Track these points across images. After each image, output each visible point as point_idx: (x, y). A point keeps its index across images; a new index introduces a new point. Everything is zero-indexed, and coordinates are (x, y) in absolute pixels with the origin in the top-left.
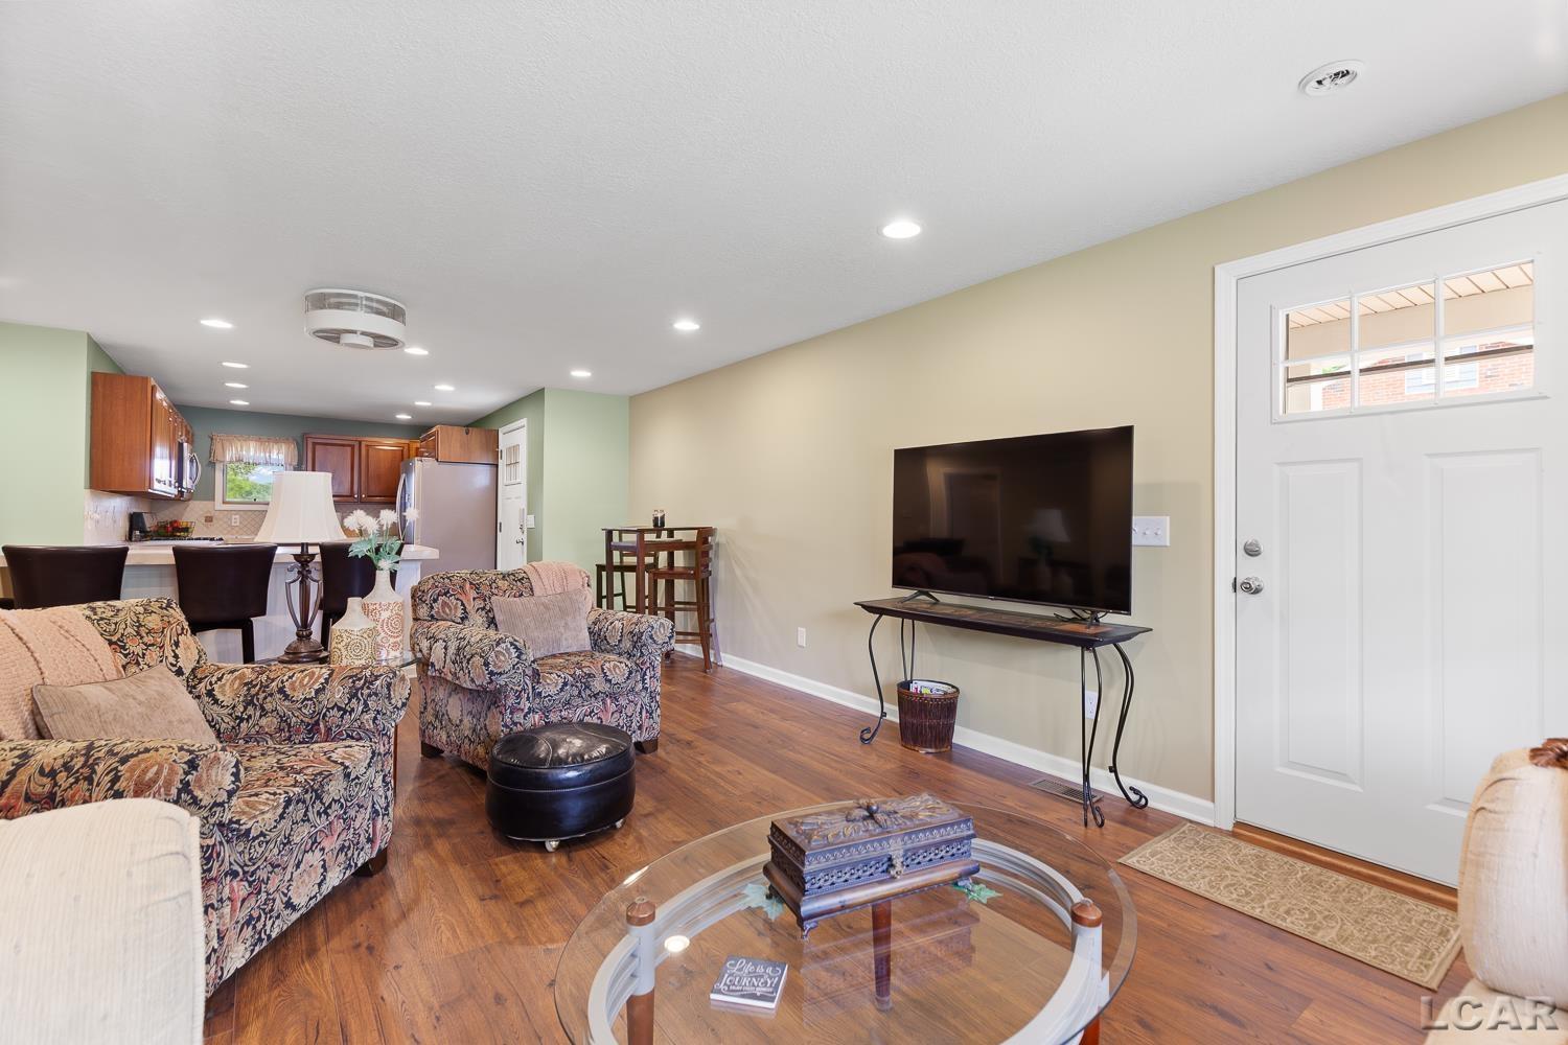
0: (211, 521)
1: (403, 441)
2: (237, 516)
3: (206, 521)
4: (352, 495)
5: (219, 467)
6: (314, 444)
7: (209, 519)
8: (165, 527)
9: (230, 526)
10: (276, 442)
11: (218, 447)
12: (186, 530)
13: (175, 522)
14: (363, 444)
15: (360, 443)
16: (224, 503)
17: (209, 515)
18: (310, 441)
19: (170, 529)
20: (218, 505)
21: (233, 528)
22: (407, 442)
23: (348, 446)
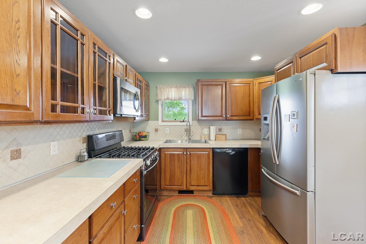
0: (157, 131)
1: (250, 80)
2: (168, 129)
3: (155, 131)
4: (222, 116)
5: (160, 103)
6: (202, 85)
7: (156, 130)
8: (136, 136)
9: (165, 133)
10: (184, 87)
11: (159, 91)
12: (145, 137)
13: (140, 132)
14: (228, 83)
15: (226, 82)
16: (163, 121)
17: (156, 128)
18: (200, 83)
19: (138, 137)
20: (160, 122)
21: (166, 134)
22: (252, 80)
23: (220, 85)
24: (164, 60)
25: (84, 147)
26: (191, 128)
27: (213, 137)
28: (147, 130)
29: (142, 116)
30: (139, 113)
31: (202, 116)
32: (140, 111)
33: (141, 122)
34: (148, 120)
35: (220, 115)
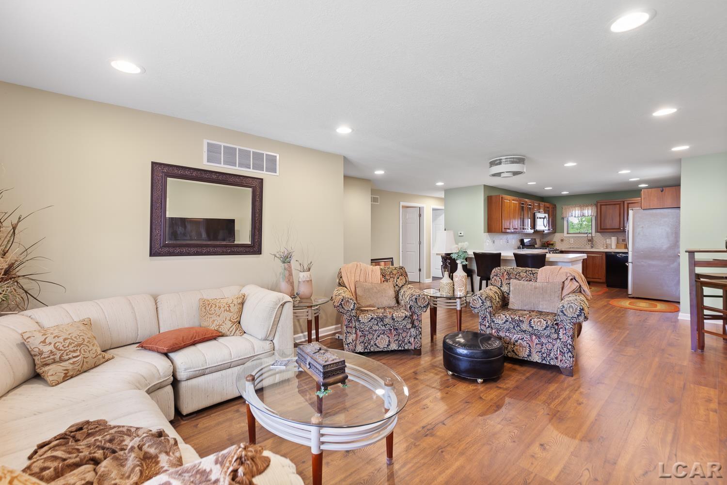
2: (572, 239)
4: (619, 229)
5: (565, 219)
6: (601, 205)
7: (562, 240)
9: (570, 243)
10: (587, 206)
11: (564, 211)
12: (552, 244)
13: (549, 241)
14: (626, 203)
15: (624, 202)
16: (568, 233)
18: (599, 204)
19: (546, 244)
20: (565, 234)
23: (617, 204)
24: (565, 193)
25: (519, 243)
26: (594, 239)
27: (614, 246)
28: (554, 240)
29: (549, 230)
30: (547, 228)
31: (601, 229)
32: (547, 227)
33: (548, 234)
34: (555, 233)
35: (618, 227)
